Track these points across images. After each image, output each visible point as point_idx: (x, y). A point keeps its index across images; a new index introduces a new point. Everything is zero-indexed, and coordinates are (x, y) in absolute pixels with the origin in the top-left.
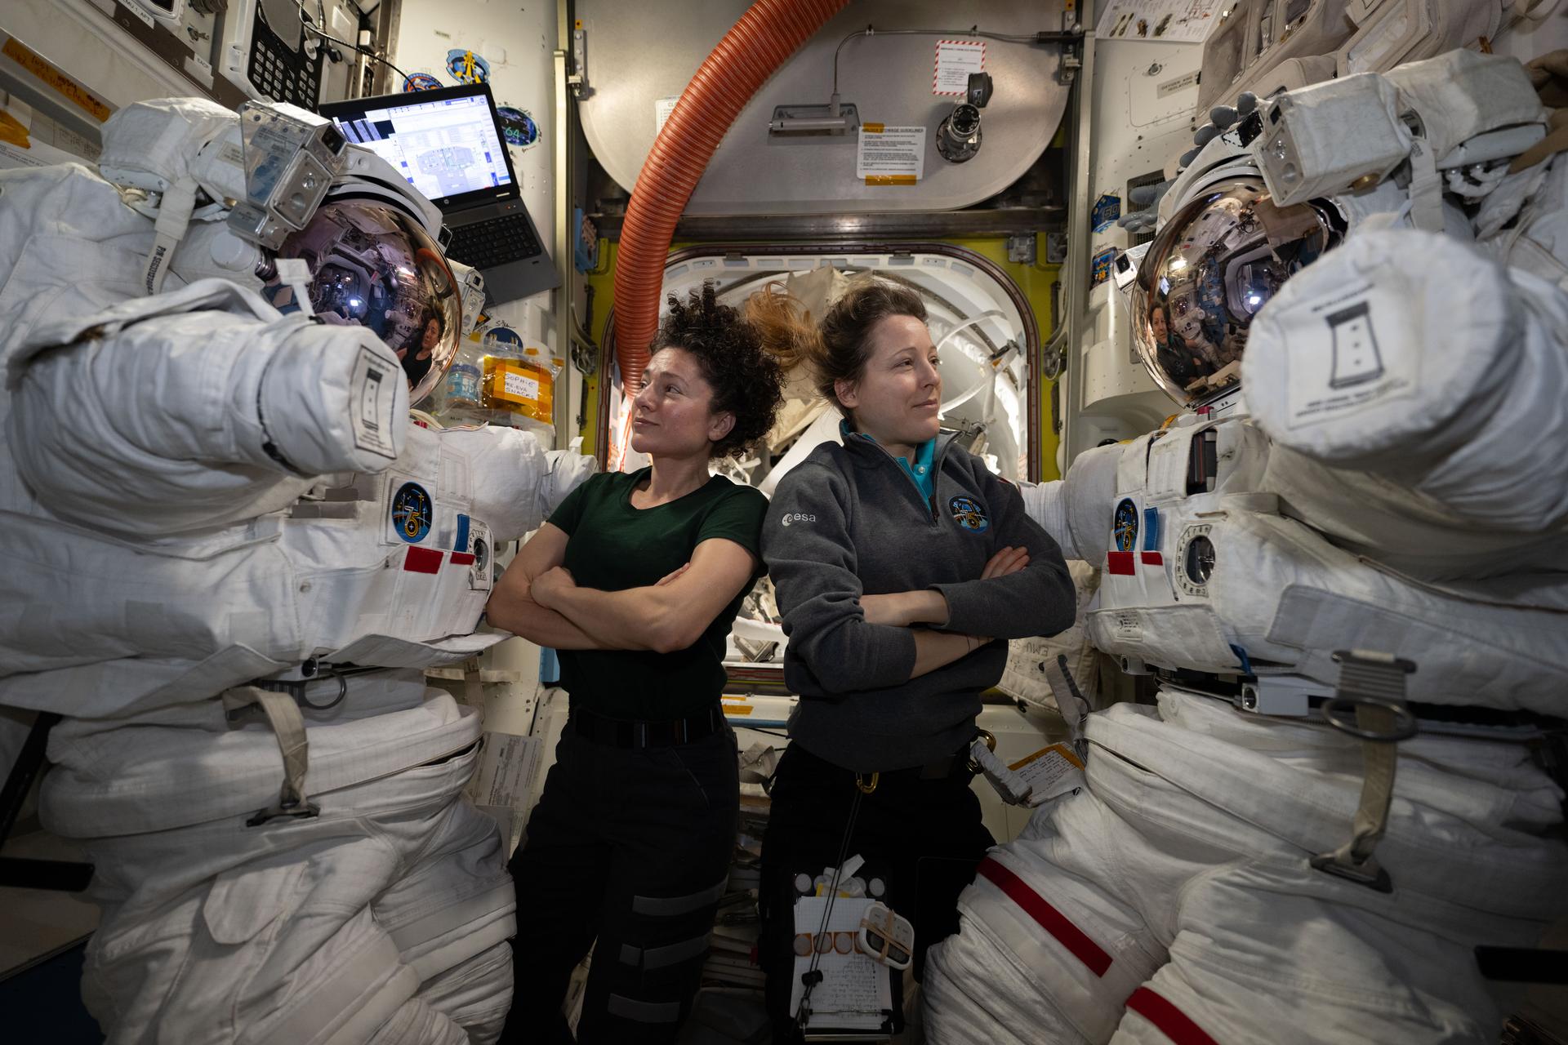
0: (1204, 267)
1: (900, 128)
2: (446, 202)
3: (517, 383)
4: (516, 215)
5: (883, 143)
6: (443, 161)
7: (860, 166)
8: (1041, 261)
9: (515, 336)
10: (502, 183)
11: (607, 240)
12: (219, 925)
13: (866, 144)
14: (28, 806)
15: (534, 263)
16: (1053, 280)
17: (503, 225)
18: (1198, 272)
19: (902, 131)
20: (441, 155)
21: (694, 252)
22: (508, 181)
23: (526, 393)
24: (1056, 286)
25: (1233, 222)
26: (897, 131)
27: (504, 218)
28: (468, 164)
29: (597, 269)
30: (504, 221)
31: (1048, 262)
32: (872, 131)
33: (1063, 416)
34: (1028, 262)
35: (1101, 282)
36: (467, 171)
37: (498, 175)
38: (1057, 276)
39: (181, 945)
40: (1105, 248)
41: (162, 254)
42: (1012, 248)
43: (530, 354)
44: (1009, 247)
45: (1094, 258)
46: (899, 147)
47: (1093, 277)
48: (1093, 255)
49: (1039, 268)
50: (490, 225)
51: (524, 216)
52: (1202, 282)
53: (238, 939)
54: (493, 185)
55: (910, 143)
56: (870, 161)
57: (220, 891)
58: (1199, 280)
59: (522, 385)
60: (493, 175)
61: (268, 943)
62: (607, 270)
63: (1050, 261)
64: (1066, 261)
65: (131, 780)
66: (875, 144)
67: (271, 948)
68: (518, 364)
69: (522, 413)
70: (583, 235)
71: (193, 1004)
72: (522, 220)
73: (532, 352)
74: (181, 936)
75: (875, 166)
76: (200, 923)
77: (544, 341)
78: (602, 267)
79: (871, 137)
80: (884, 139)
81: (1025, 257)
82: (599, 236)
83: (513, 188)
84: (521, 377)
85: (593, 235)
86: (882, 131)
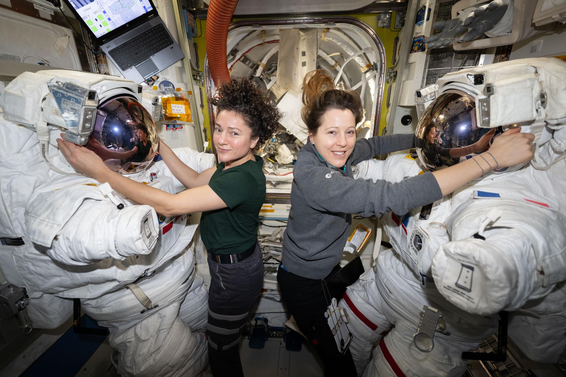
0: (449, 123)
2: (127, 26)
3: (176, 108)
4: (159, 25)
6: (121, 6)
8: (392, 28)
9: (171, 83)
10: (149, 10)
11: (199, 20)
12: (141, 335)
14: (82, 315)
15: (171, 48)
16: (396, 36)
17: (154, 32)
18: (446, 124)
20: (119, 4)
21: (238, 25)
22: (152, 9)
23: (180, 112)
24: (397, 39)
25: (465, 109)
27: (154, 28)
28: (132, 5)
29: (197, 36)
30: (155, 30)
31: (395, 28)
33: (391, 102)
34: (386, 27)
35: (415, 52)
36: (133, 8)
37: (147, 7)
38: (398, 34)
39: (133, 339)
40: (420, 35)
41: (44, 146)
42: (380, 20)
43: (178, 91)
44: (379, 19)
45: (414, 38)
47: (412, 48)
48: (414, 36)
49: (391, 30)
50: (149, 33)
51: (162, 26)
52: (446, 129)
53: (147, 338)
54: (145, 12)
57: (138, 326)
58: (445, 127)
59: (178, 109)
60: (144, 7)
61: (154, 336)
62: (201, 35)
63: (396, 27)
64: (404, 29)
65: (107, 308)
67: (155, 337)
68: (174, 99)
69: (181, 120)
70: (189, 23)
71: (141, 353)
72: (161, 27)
73: (179, 89)
74: (132, 337)
76: (136, 334)
77: (182, 81)
78: (199, 34)
81: (385, 24)
82: (195, 18)
83: (154, 12)
84: (177, 105)
85: (192, 19)
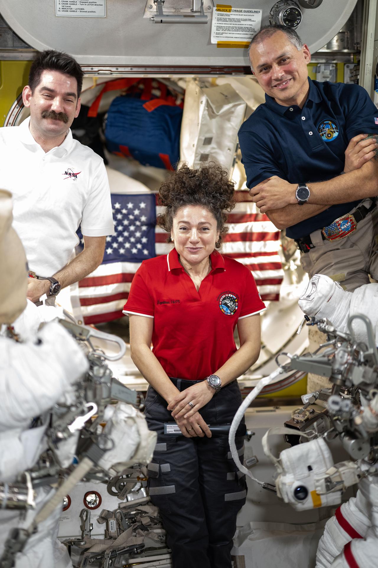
1: (243, 10)
5: (230, 20)
7: (213, 35)
13: (218, 20)
19: (245, 11)
26: (241, 11)
32: (223, 11)
46: (242, 22)
55: (250, 20)
56: (221, 31)
66: (225, 20)
75: (224, 35)
79: (222, 15)
80: (232, 17)
86: (230, 11)
